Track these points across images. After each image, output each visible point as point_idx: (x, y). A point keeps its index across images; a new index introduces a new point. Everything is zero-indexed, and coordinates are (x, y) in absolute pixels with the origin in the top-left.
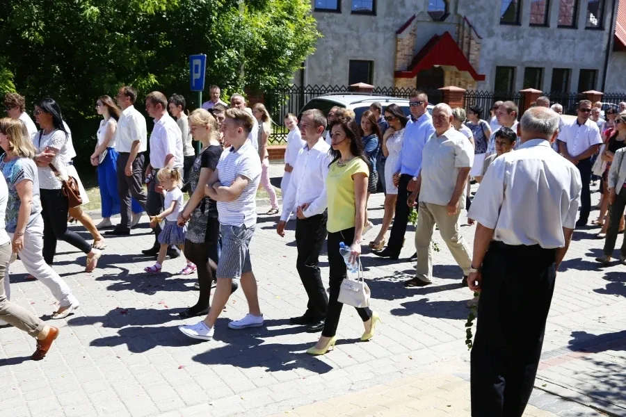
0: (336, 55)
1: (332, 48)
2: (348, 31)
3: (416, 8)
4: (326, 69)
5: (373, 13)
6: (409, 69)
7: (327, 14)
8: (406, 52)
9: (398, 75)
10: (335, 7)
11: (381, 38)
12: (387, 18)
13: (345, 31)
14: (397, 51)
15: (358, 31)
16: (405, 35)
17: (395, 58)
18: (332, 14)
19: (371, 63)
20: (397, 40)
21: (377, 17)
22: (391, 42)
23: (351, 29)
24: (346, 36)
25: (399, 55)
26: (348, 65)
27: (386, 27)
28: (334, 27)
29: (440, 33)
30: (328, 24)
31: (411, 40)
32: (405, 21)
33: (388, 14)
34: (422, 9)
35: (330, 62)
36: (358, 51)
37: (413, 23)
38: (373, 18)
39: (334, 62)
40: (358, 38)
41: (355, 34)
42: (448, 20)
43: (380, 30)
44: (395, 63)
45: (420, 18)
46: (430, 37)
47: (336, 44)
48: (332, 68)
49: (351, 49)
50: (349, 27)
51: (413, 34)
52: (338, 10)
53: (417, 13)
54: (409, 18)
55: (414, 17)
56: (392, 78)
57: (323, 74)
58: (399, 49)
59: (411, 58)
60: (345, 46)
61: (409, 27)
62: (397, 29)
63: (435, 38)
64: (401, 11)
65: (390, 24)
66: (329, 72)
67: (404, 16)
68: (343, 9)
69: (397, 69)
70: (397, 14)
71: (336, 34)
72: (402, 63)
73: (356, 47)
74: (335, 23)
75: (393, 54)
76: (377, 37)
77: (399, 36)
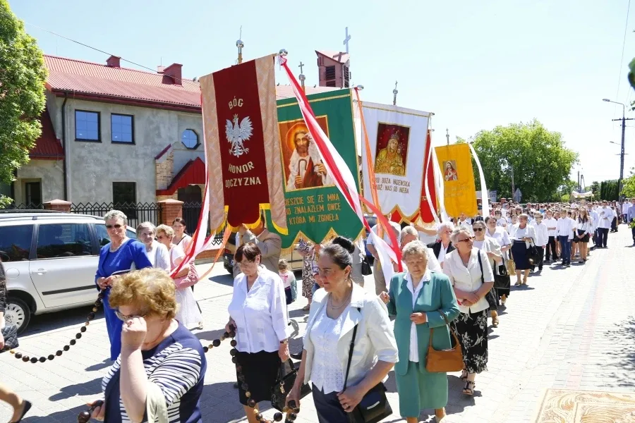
0: (99, 178)
1: (95, 173)
2: (110, 158)
3: (171, 139)
4: (90, 191)
5: (133, 143)
6: (169, 187)
7: (88, 144)
8: (165, 174)
9: (159, 193)
10: (96, 138)
11: (141, 162)
12: (146, 147)
13: (106, 157)
14: (156, 174)
15: (118, 158)
16: (163, 161)
17: (155, 180)
18: (92, 143)
19: (133, 185)
20: (156, 165)
21: (136, 146)
22: (151, 166)
23: (112, 156)
24: (107, 162)
25: (158, 176)
26: (112, 187)
27: (145, 154)
28: (95, 154)
29: (193, 159)
30: (90, 152)
31: (169, 164)
32: (162, 150)
33: (146, 143)
34: (176, 140)
35: (94, 184)
36: (120, 174)
37: (169, 151)
38: (132, 146)
39: (98, 184)
40: (120, 163)
41: (117, 160)
42: (199, 149)
43: (140, 156)
44: (156, 183)
45: (175, 147)
46: (187, 162)
47: (98, 169)
48: (95, 190)
49: (113, 173)
50: (111, 154)
51: (170, 159)
52: (99, 140)
53: (172, 143)
54: (166, 146)
55: (169, 146)
56: (154, 196)
57: (87, 194)
58: (158, 171)
59: (170, 179)
60: (108, 171)
61: (166, 153)
62: (156, 156)
63: (190, 163)
64: (158, 141)
65: (148, 152)
66: (93, 193)
67: (160, 145)
68: (103, 139)
69: (158, 188)
70: (154, 144)
71: (98, 160)
72: (162, 183)
73: (119, 171)
74: (97, 151)
75: (153, 175)
76: (137, 163)
77: (158, 161)
